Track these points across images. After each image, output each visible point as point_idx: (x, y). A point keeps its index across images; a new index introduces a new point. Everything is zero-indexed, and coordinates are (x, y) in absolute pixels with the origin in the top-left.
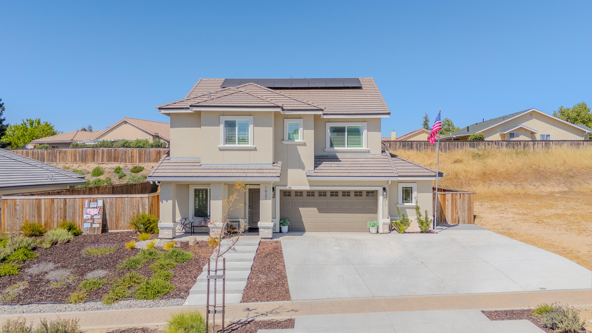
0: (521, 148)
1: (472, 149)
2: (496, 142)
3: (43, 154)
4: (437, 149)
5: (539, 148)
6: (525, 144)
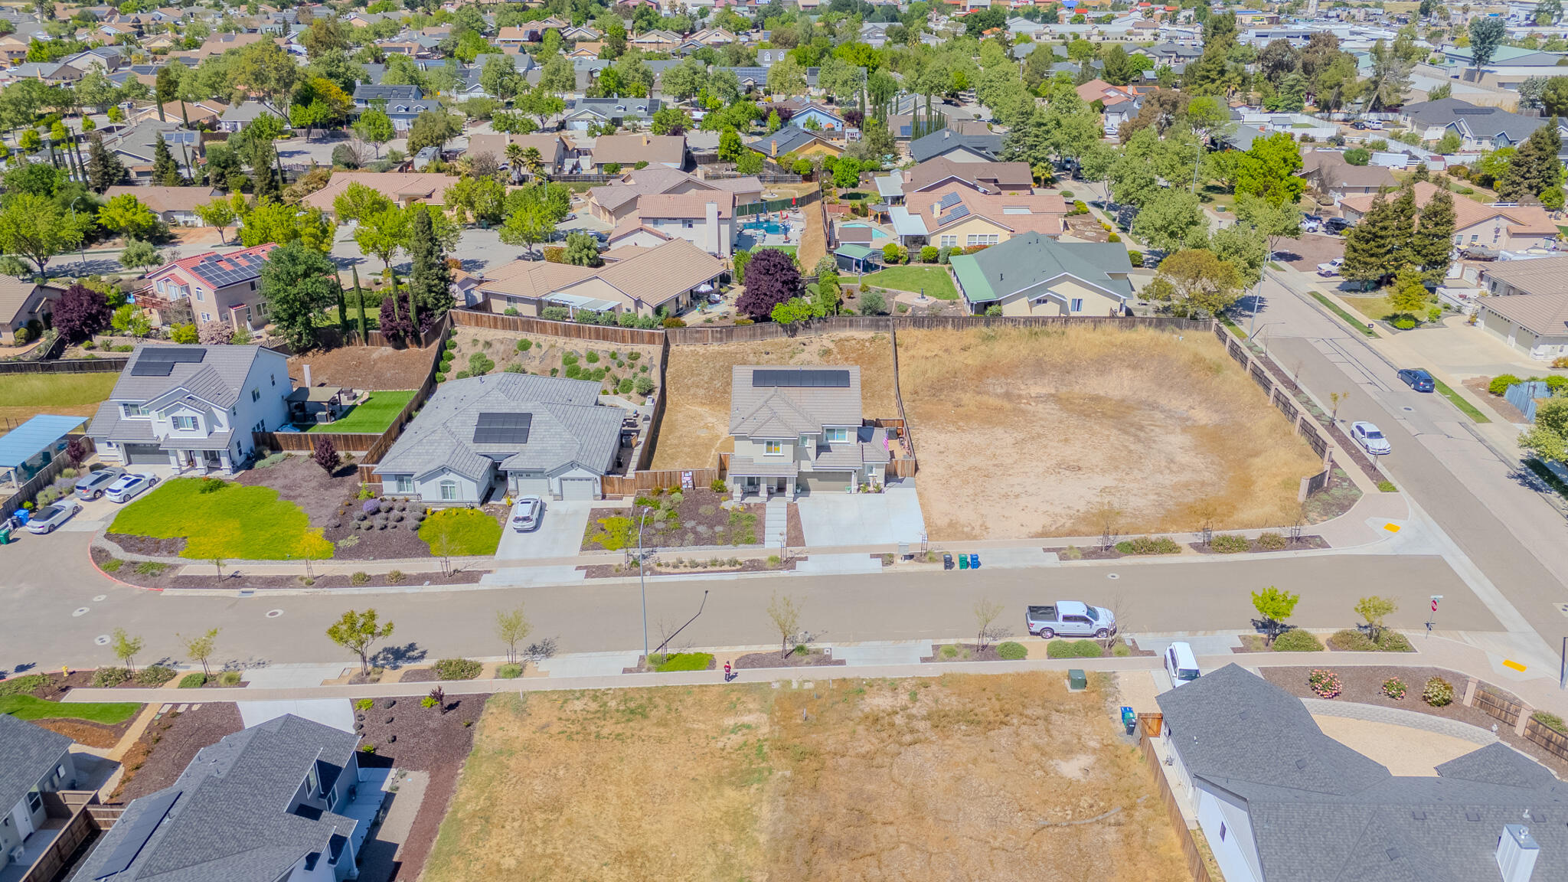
0: (1036, 328)
1: (984, 329)
2: (1014, 320)
3: (515, 322)
4: (950, 327)
5: (1057, 327)
6: (1043, 321)
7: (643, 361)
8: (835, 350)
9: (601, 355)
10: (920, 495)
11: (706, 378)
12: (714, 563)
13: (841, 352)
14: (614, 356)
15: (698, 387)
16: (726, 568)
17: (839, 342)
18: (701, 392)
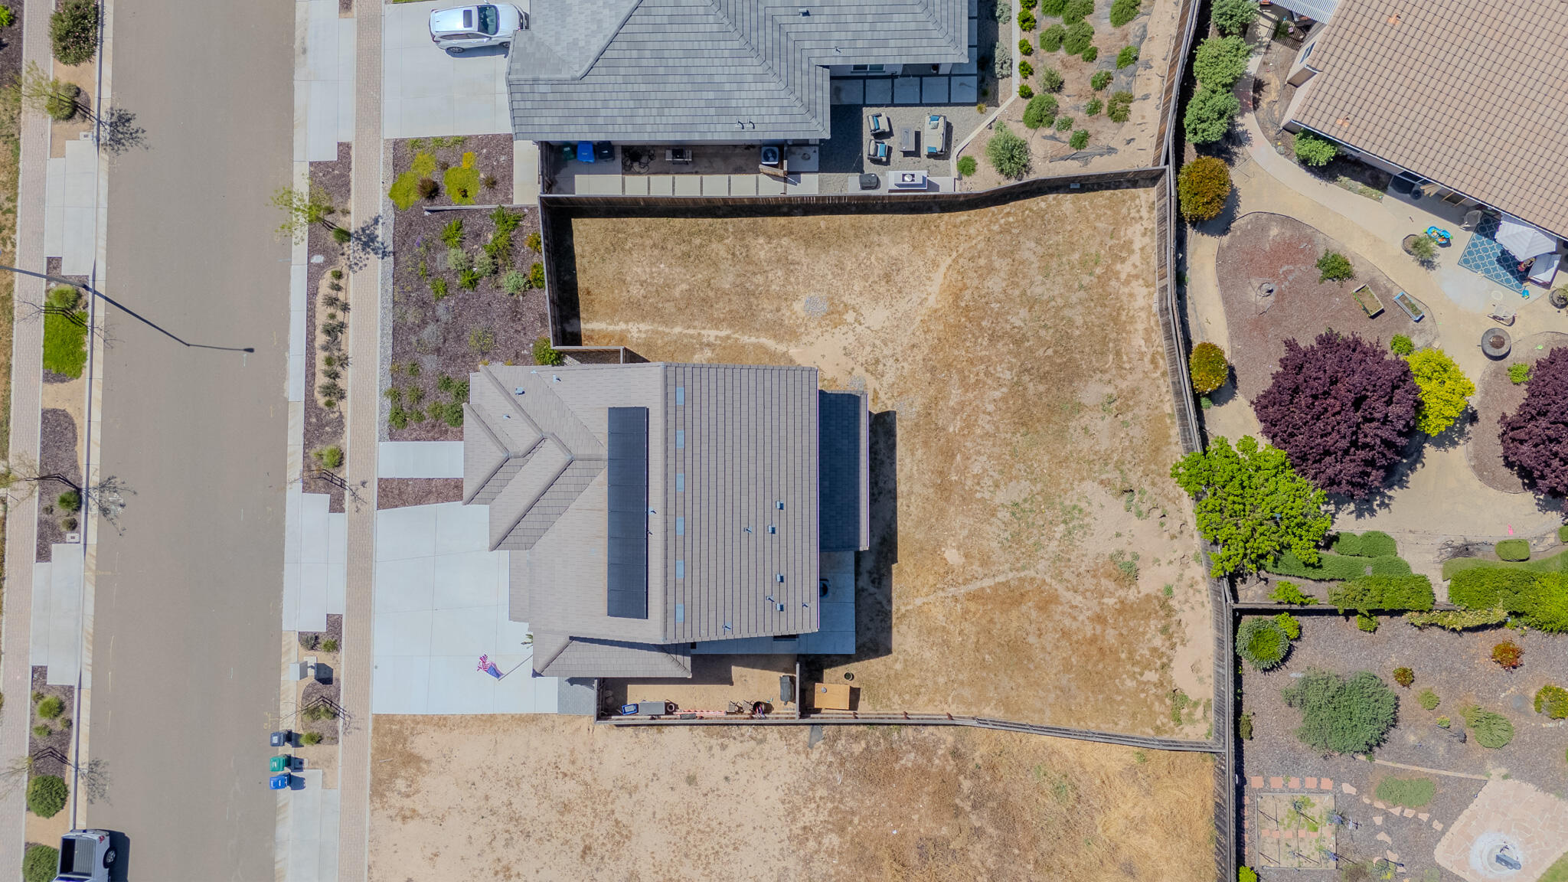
7: (1105, 132)
8: (1132, 595)
9: (1133, 27)
10: (534, 718)
11: (1038, 290)
12: (337, 363)
13: (1124, 609)
14: (1129, 59)
15: (1013, 274)
16: (321, 380)
17: (1163, 604)
18: (995, 284)
